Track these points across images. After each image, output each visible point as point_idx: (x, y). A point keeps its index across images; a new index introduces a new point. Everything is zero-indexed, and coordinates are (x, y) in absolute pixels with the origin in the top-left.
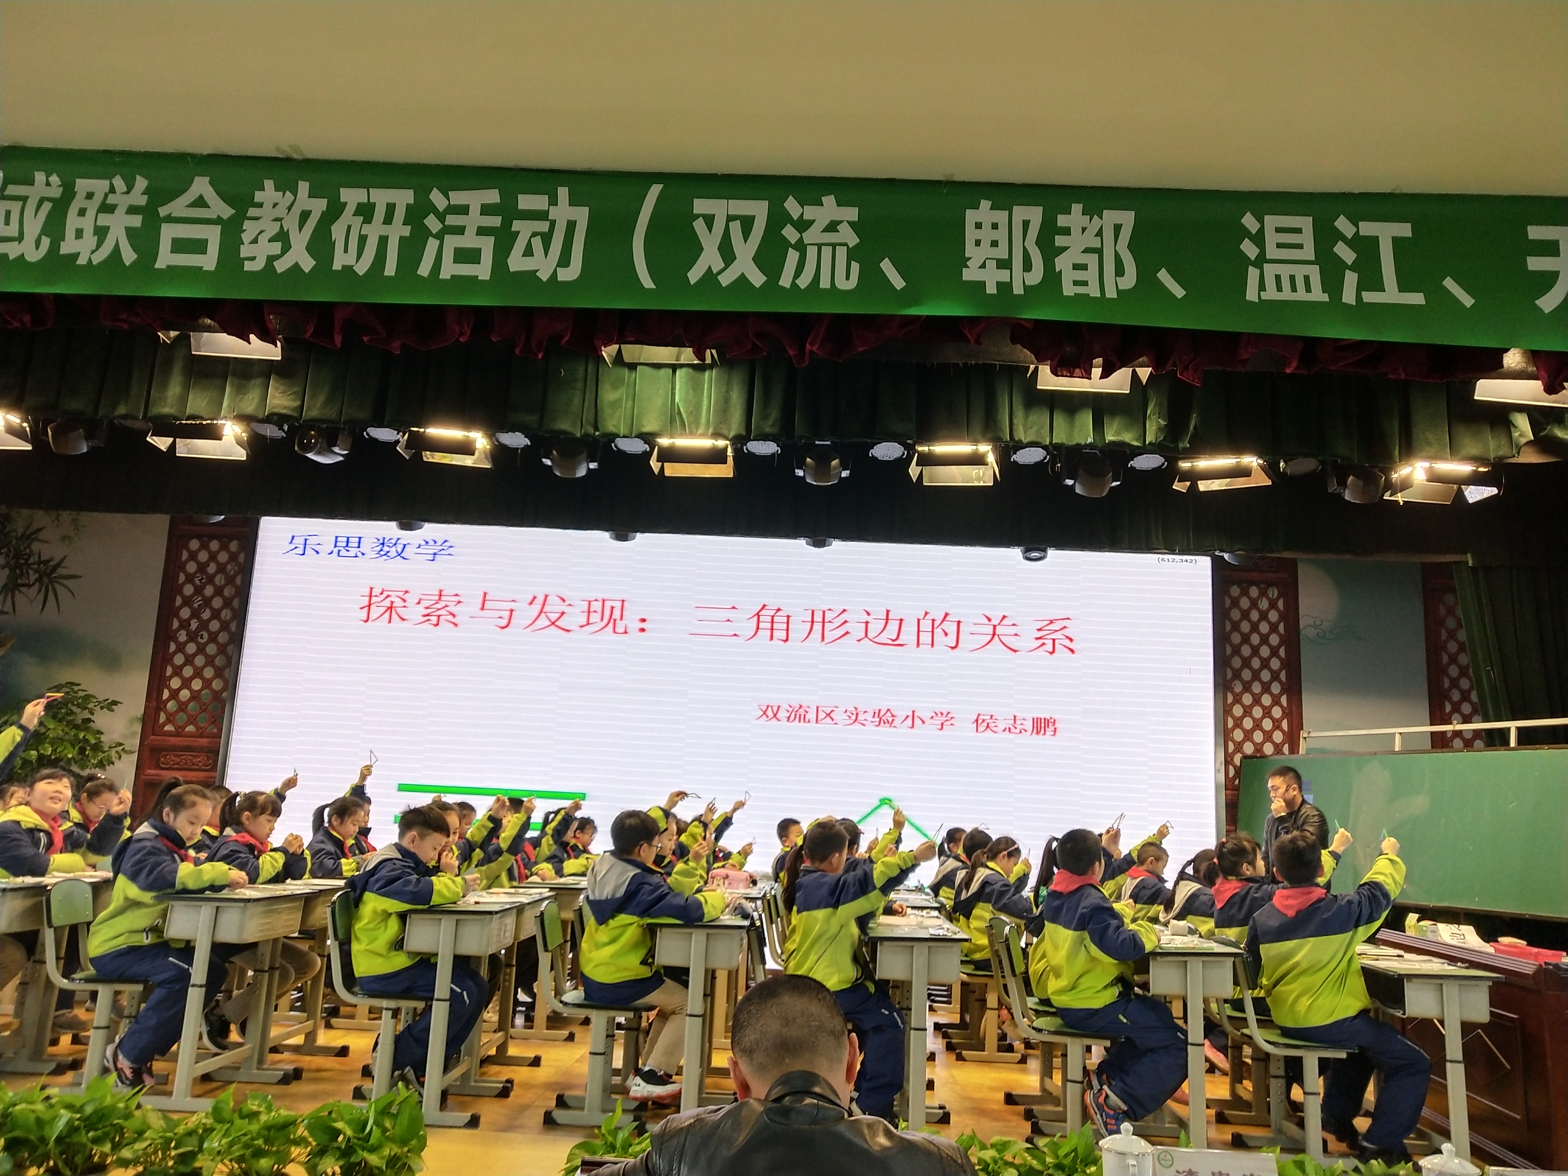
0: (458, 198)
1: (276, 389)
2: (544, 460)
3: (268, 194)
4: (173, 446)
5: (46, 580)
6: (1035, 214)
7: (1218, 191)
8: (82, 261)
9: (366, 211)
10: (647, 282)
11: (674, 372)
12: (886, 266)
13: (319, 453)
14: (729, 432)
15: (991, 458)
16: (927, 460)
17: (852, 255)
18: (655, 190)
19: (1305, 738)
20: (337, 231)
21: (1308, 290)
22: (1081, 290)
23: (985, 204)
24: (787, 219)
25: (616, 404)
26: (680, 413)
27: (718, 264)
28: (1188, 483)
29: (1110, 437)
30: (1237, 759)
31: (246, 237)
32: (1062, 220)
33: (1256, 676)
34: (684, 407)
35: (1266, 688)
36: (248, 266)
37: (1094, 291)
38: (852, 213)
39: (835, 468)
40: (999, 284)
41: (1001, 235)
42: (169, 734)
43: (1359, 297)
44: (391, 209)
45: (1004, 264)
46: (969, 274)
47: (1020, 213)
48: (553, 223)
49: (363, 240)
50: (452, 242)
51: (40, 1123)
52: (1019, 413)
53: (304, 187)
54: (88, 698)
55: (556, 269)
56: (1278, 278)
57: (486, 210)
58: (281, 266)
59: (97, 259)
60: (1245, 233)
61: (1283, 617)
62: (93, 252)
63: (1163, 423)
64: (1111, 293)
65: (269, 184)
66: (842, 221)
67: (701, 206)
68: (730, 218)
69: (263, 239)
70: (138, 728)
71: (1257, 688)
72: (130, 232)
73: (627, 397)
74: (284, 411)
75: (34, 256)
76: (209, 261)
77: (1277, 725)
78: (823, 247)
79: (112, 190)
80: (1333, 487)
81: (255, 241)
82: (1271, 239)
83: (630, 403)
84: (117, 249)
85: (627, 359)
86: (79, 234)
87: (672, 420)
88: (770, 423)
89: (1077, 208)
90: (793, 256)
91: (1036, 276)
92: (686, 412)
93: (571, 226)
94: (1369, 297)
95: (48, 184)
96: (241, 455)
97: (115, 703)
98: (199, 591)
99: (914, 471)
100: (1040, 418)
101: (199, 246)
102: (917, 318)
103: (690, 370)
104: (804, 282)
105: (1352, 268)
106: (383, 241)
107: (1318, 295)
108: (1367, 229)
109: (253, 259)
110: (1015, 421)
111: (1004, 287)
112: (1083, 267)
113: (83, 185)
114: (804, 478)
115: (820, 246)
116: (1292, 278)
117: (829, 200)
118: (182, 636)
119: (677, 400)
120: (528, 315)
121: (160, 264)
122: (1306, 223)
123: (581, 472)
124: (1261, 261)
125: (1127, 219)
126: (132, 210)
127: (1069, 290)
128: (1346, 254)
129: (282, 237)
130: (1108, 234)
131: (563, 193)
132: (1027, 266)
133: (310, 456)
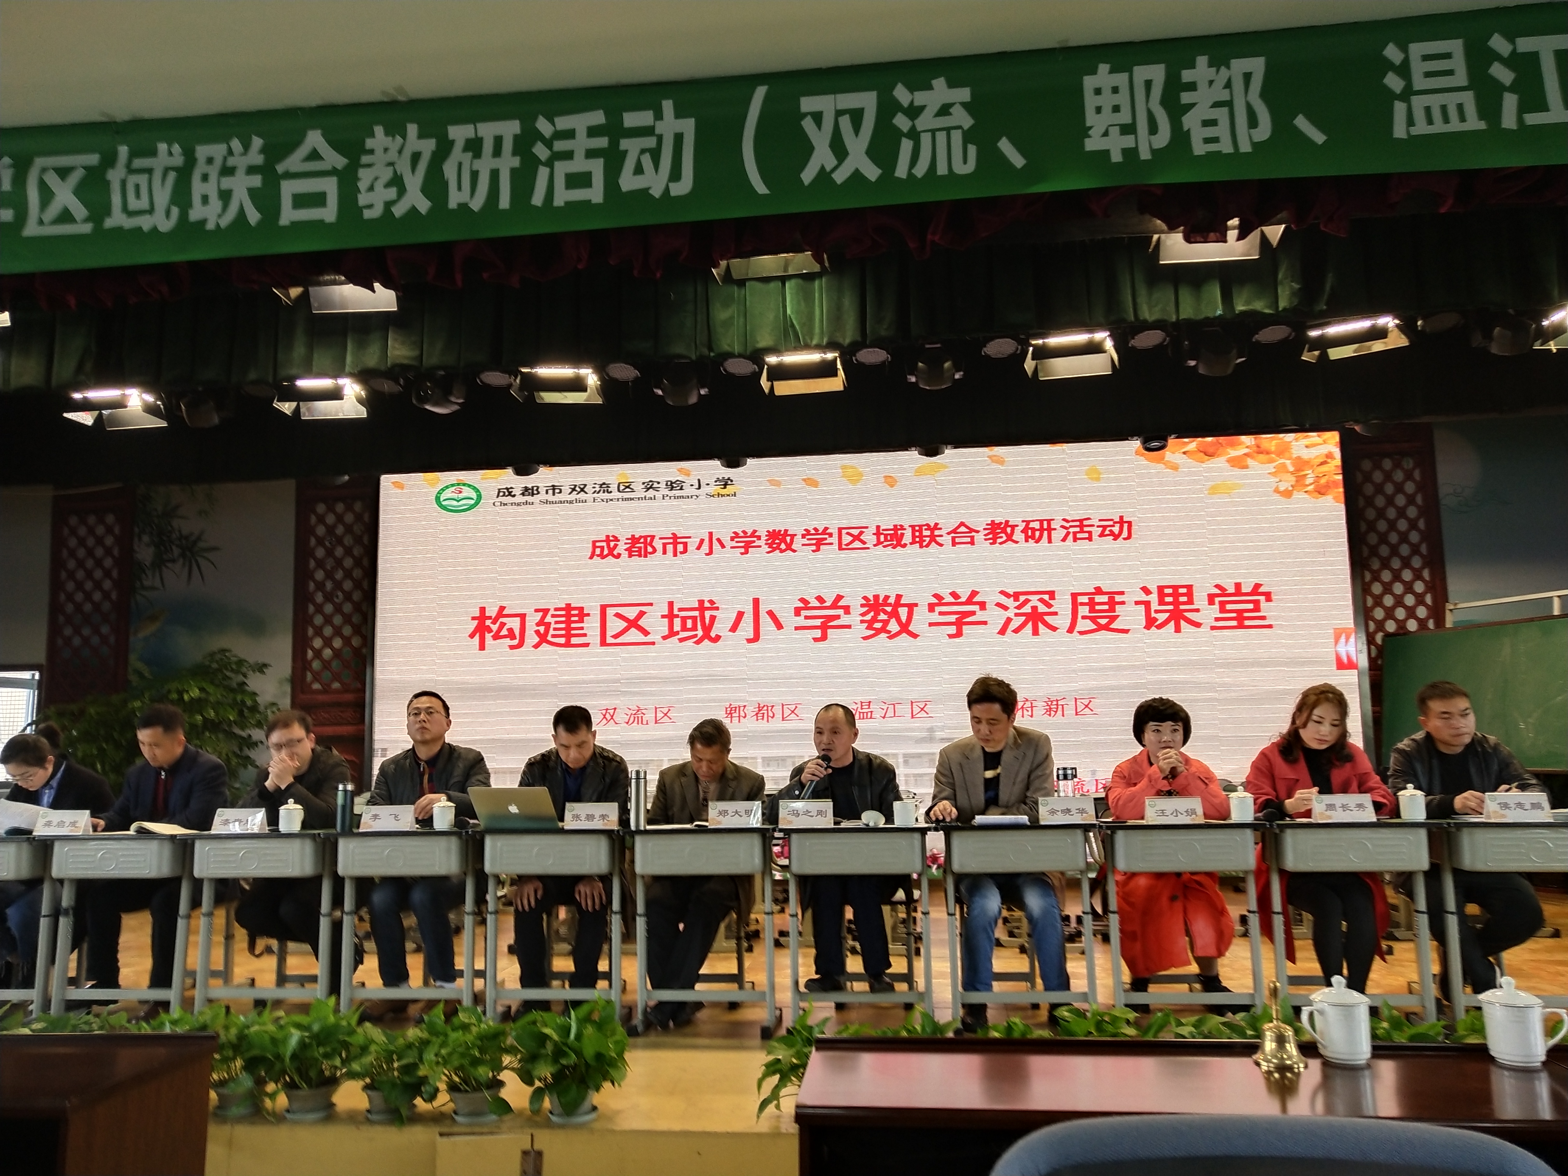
0: (563, 123)
1: (395, 340)
2: (655, 390)
3: (379, 139)
4: (297, 410)
5: (188, 553)
6: (1157, 73)
7: (1356, 23)
8: (210, 226)
9: (474, 146)
10: (761, 188)
11: (784, 285)
12: (1005, 146)
13: (436, 404)
14: (844, 340)
15: (1109, 344)
16: (1043, 354)
17: (968, 137)
18: (761, 92)
19: (1451, 610)
20: (449, 170)
21: (1463, 119)
22: (1212, 147)
23: (1104, 68)
24: (897, 107)
25: (727, 324)
26: (793, 325)
27: (830, 161)
28: (1317, 353)
29: (1240, 307)
30: (1379, 638)
31: (363, 185)
32: (1187, 76)
33: (1394, 551)
34: (796, 319)
35: (1406, 563)
36: (368, 214)
37: (1226, 147)
38: (964, 94)
39: (949, 369)
40: (1125, 152)
41: (1123, 99)
42: (317, 692)
43: (1520, 120)
44: (498, 141)
45: (1128, 129)
46: (1091, 145)
47: (1142, 73)
48: (660, 138)
49: (475, 175)
50: (562, 168)
51: (274, 1041)
53: (412, 129)
54: (241, 662)
55: (667, 185)
56: (1428, 110)
57: (593, 132)
58: (399, 211)
59: (224, 222)
60: (1389, 66)
61: (1420, 488)
62: (220, 216)
63: (1296, 286)
64: (1245, 147)
65: (379, 130)
66: (954, 104)
67: (808, 104)
68: (839, 113)
69: (379, 186)
70: (288, 688)
71: (1396, 564)
72: (252, 192)
73: (738, 315)
74: (406, 362)
75: (165, 225)
76: (329, 213)
77: (1420, 600)
78: (937, 133)
79: (230, 152)
80: (1477, 340)
81: (371, 188)
82: (1418, 68)
83: (742, 320)
84: (242, 212)
85: (735, 275)
86: (205, 199)
87: (786, 334)
88: (885, 327)
89: (1202, 61)
90: (906, 146)
91: (1163, 139)
92: (799, 323)
93: (679, 138)
94: (1532, 119)
95: (170, 154)
96: (361, 412)
97: (265, 665)
98: (330, 553)
99: (1029, 365)
100: (1165, 295)
101: (319, 199)
102: (1043, 194)
103: (800, 281)
104: (920, 170)
105: (1512, 89)
106: (495, 175)
107: (1474, 123)
108: (1525, 44)
109: (370, 206)
110: (1139, 300)
111: (1130, 154)
112: (1212, 123)
113: (202, 151)
114: (916, 384)
115: (933, 132)
116: (1444, 108)
117: (939, 83)
118: (319, 598)
119: (789, 311)
120: (643, 234)
121: (284, 221)
122: (1456, 46)
123: (693, 400)
124: (1407, 94)
125: (1257, 65)
126: (251, 170)
127: (1199, 149)
128: (1502, 74)
129: (397, 182)
130: (1238, 85)
131: (668, 106)
132: (1153, 129)
133: (428, 407)
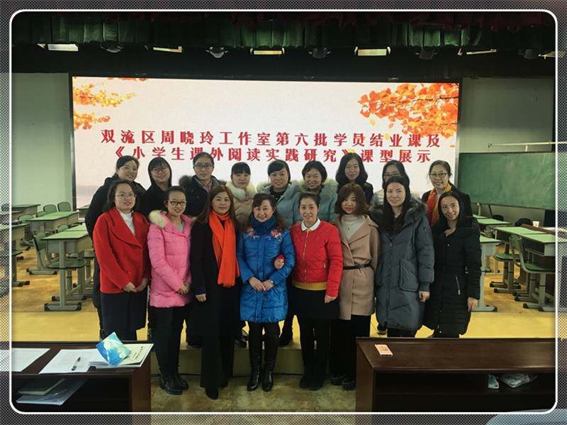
1: (106, 29)
2: (206, 51)
4: (47, 46)
13: (112, 49)
29: (447, 43)
39: (325, 51)
52: (412, 34)
63: (468, 38)
74: (111, 39)
80: (520, 53)
96: (76, 49)
99: (356, 51)
110: (410, 37)
114: (312, 55)
133: (108, 50)
